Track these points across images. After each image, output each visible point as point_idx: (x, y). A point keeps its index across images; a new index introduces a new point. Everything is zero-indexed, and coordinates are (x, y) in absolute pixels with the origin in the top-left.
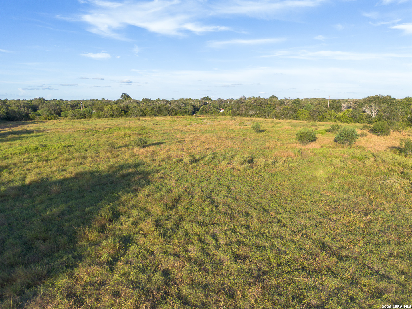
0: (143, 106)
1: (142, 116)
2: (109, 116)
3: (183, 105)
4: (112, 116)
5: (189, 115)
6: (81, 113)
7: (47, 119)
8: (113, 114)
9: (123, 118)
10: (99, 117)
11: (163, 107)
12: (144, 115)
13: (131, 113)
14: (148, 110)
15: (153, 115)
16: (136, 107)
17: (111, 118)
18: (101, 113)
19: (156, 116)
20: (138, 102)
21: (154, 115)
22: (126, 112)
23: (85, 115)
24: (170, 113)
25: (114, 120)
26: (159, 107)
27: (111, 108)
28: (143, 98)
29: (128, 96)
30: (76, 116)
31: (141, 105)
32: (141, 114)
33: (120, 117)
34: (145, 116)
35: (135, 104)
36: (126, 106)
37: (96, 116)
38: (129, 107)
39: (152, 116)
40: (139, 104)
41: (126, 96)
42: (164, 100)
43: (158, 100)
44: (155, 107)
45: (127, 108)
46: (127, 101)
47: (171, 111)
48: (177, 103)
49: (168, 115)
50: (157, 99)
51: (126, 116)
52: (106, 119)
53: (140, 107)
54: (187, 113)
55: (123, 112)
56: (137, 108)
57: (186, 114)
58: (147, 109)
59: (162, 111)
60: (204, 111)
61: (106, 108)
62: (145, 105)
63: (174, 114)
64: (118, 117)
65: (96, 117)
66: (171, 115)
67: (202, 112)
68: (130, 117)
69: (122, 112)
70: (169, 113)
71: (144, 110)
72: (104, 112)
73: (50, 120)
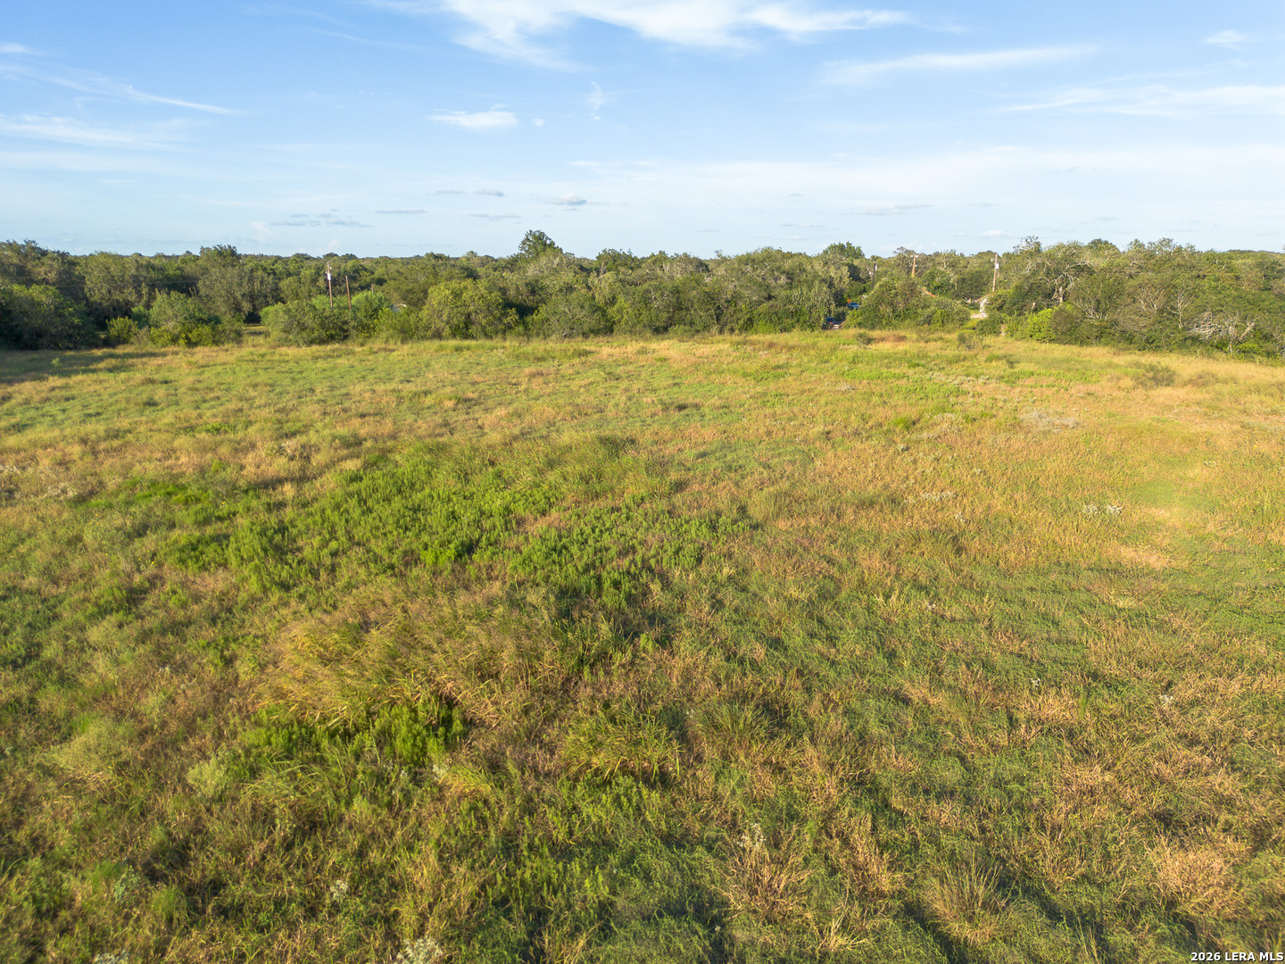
0: (604, 283)
1: (596, 332)
2: (447, 331)
3: (783, 280)
4: (464, 329)
5: (812, 327)
6: (326, 318)
7: (182, 342)
8: (468, 322)
9: (511, 343)
10: (407, 333)
11: (694, 288)
12: (605, 327)
13: (548, 320)
14: (626, 306)
15: (644, 326)
16: (569, 289)
17: (453, 343)
18: (412, 318)
19: (660, 330)
20: (585, 265)
21: (650, 327)
22: (524, 311)
23: (346, 323)
24: (723, 319)
25: (466, 353)
26: (676, 291)
27: (457, 295)
28: (604, 251)
29: (548, 242)
30: (303, 328)
31: (593, 279)
32: (590, 322)
33: (500, 335)
34: (612, 331)
35: (568, 277)
36: (527, 285)
37: (391, 331)
38: (541, 289)
39: (641, 335)
40: (585, 274)
41: (539, 244)
42: (686, 259)
43: (659, 260)
44: (657, 289)
45: (533, 292)
46: (543, 260)
47: (732, 309)
48: (754, 270)
49: (715, 329)
50: (656, 253)
51: (527, 334)
52: (436, 343)
53: (589, 288)
54: (802, 319)
55: (513, 316)
56: (574, 295)
57: (798, 321)
58: (621, 300)
59: (687, 309)
60: (885, 310)
61: (439, 294)
62: (611, 280)
63: (742, 322)
64: (491, 338)
65: (392, 337)
66: (729, 326)
67: (872, 314)
68: (541, 336)
69: (505, 315)
70: (718, 320)
71: (606, 304)
72: (425, 313)
73: (196, 344)
